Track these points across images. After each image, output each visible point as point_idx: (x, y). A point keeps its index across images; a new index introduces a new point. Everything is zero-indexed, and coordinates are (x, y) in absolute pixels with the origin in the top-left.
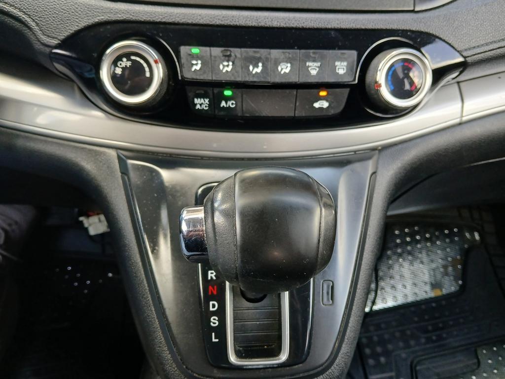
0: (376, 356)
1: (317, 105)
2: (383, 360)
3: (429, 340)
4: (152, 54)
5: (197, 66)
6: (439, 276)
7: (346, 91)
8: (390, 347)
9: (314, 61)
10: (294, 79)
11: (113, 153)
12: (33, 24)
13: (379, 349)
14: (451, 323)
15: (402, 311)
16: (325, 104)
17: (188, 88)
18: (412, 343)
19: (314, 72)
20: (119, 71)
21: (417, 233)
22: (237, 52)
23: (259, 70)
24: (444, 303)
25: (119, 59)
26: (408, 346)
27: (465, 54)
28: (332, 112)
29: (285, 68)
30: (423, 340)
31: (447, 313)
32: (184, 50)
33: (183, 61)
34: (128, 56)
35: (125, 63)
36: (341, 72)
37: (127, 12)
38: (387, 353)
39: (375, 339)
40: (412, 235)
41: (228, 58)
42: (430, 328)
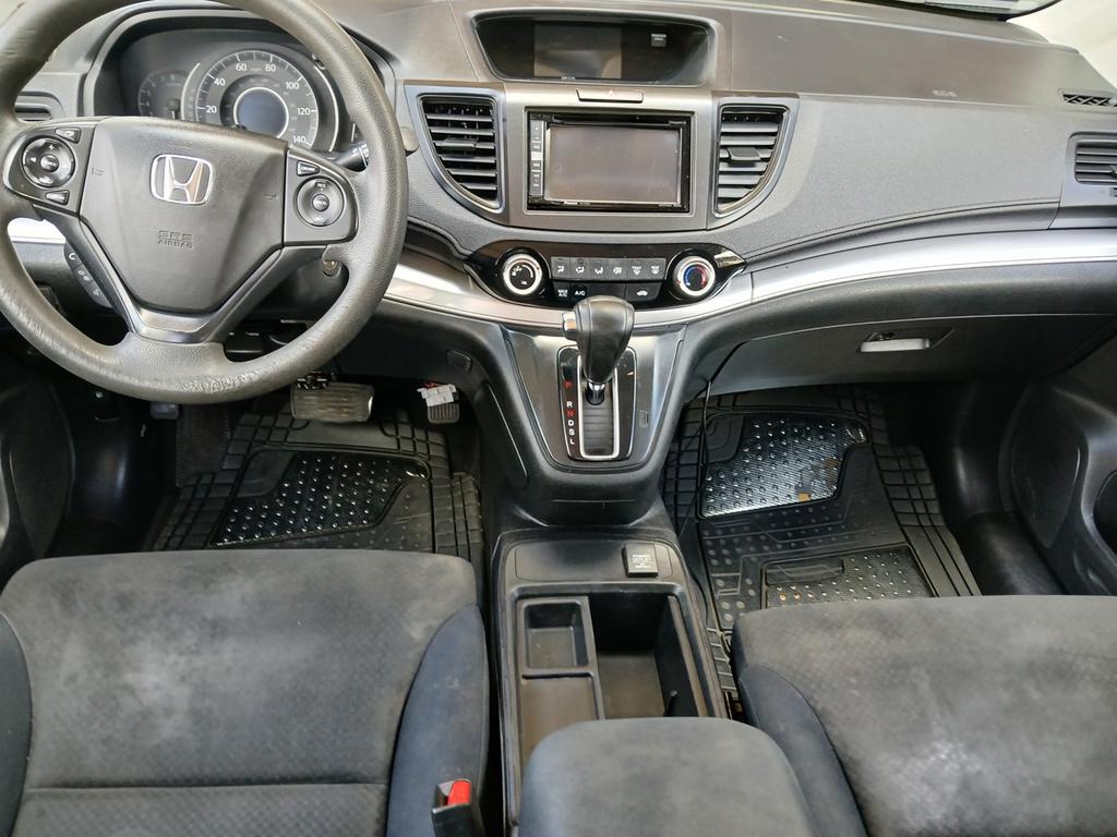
0: (720, 557)
1: (639, 294)
2: (728, 562)
3: (785, 546)
4: (535, 264)
5: (561, 269)
6: (807, 480)
7: (660, 284)
8: (738, 550)
9: (637, 265)
10: (624, 278)
11: (497, 326)
12: (454, 240)
13: (725, 552)
14: (816, 530)
15: (757, 516)
16: (645, 293)
17: (555, 283)
18: (766, 548)
19: (637, 273)
20: (514, 274)
21: (783, 427)
22: (586, 260)
23: (601, 271)
24: (811, 510)
25: (515, 266)
26: (762, 551)
27: (744, 257)
28: (650, 298)
29: (618, 270)
30: (779, 546)
31: (813, 521)
32: (554, 259)
33: (553, 266)
34: (520, 265)
35: (518, 269)
36: (655, 272)
37: (517, 234)
38: (734, 556)
39: (722, 542)
40: (776, 430)
41: (581, 264)
42: (790, 534)
